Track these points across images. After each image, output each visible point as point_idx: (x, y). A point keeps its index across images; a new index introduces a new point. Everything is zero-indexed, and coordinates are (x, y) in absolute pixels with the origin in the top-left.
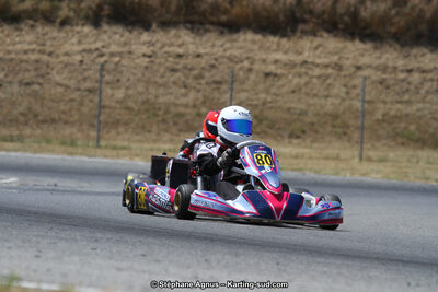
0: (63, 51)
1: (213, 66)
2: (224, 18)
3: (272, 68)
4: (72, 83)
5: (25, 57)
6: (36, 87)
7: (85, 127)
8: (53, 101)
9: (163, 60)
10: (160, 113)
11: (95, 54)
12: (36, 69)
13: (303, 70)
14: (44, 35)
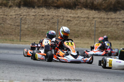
0: (10, 14)
1: (52, 18)
2: (55, 5)
3: (69, 18)
4: (13, 24)
6: (3, 25)
7: (16, 36)
8: (7, 29)
9: (38, 17)
11: (19, 15)
12: (2, 20)
13: (78, 19)
14: (5, 10)
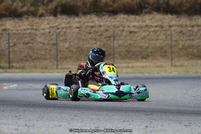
0: (41, 28)
1: (107, 30)
2: (110, 9)
3: (132, 29)
4: (46, 42)
5: (25, 32)
6: (31, 44)
7: (52, 60)
8: (38, 50)
9: (85, 29)
10: (85, 52)
11: (55, 28)
12: (30, 37)
13: (146, 29)
14: (33, 21)
